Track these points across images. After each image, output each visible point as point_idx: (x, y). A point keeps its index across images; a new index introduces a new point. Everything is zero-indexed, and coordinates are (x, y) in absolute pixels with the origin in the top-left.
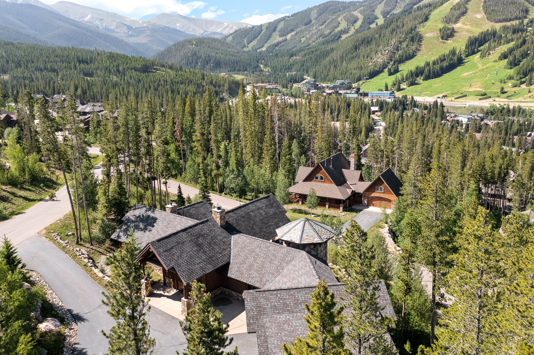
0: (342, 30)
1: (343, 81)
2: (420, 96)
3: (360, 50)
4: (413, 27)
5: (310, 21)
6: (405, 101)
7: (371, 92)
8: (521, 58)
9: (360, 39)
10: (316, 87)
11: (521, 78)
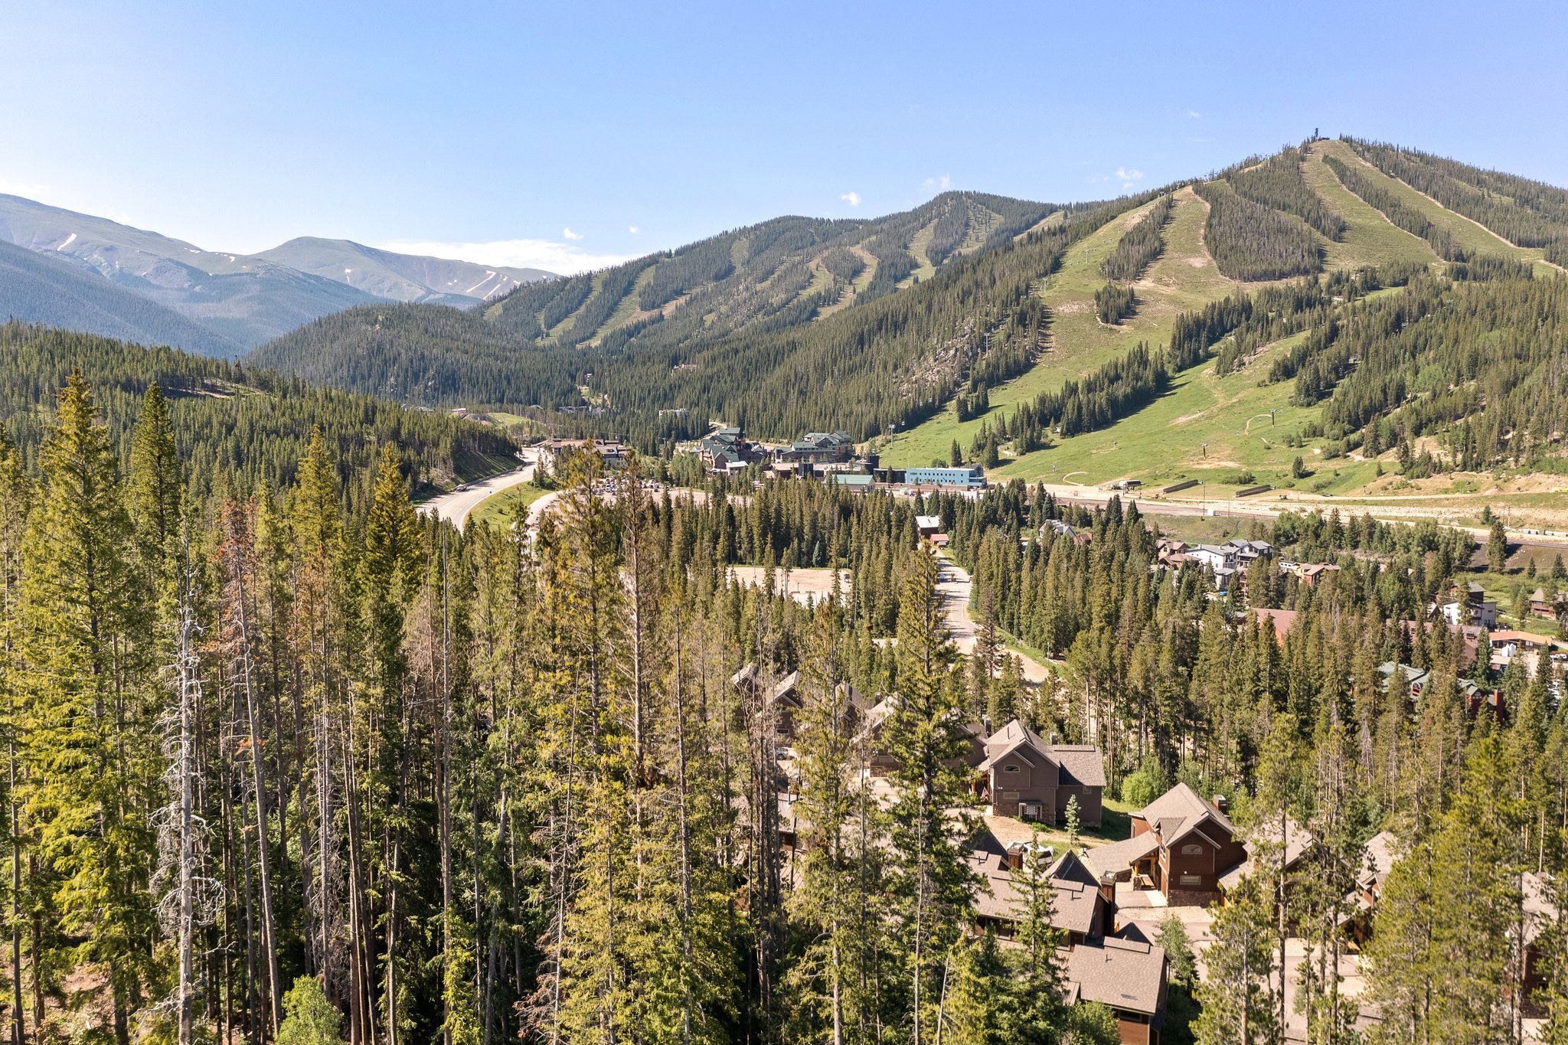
0: (819, 294)
1: (826, 435)
2: (1059, 482)
3: (874, 348)
4: (1023, 287)
5: (731, 269)
6: (1020, 498)
7: (913, 470)
8: (1333, 376)
9: (872, 316)
10: (744, 453)
11: (1345, 434)
